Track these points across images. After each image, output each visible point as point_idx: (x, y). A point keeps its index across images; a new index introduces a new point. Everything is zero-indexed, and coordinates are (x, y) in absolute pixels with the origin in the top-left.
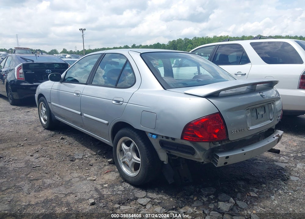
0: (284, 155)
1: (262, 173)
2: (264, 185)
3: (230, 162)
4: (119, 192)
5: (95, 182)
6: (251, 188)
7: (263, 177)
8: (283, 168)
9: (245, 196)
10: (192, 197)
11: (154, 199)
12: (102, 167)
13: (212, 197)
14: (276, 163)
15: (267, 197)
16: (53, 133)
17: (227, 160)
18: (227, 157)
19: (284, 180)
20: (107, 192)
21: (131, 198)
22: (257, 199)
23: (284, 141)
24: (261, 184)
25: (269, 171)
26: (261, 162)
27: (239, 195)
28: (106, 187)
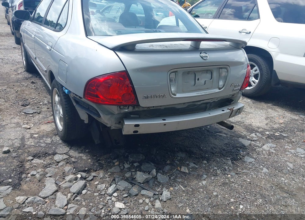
0: (258, 132)
1: (215, 148)
2: (205, 162)
3: (141, 131)
4: (42, 145)
5: (28, 130)
6: (188, 162)
7: (212, 153)
8: (245, 146)
9: (174, 169)
10: (114, 161)
11: (72, 157)
12: (48, 116)
13: (135, 165)
14: (241, 140)
15: (198, 175)
16: (30, 75)
17: (136, 129)
18: (137, 126)
19: (234, 159)
20: (31, 143)
21: (50, 152)
22: (185, 176)
23: (272, 116)
24: (203, 160)
25: (224, 147)
26: (223, 136)
27: (167, 168)
28: (34, 138)
